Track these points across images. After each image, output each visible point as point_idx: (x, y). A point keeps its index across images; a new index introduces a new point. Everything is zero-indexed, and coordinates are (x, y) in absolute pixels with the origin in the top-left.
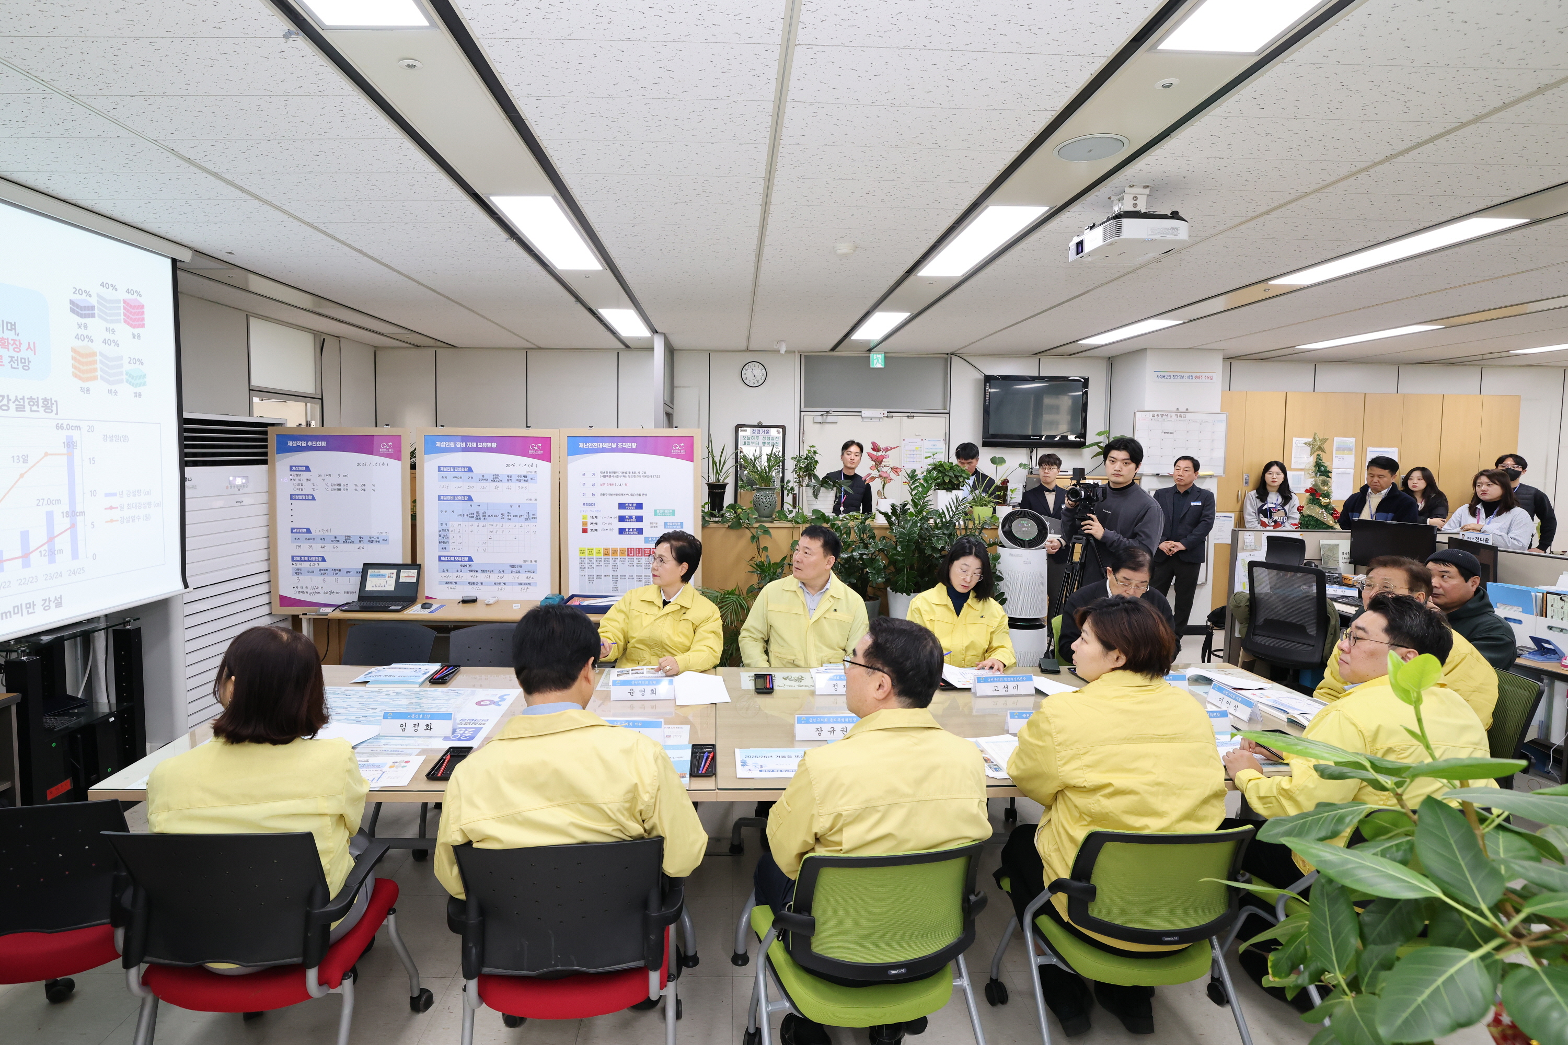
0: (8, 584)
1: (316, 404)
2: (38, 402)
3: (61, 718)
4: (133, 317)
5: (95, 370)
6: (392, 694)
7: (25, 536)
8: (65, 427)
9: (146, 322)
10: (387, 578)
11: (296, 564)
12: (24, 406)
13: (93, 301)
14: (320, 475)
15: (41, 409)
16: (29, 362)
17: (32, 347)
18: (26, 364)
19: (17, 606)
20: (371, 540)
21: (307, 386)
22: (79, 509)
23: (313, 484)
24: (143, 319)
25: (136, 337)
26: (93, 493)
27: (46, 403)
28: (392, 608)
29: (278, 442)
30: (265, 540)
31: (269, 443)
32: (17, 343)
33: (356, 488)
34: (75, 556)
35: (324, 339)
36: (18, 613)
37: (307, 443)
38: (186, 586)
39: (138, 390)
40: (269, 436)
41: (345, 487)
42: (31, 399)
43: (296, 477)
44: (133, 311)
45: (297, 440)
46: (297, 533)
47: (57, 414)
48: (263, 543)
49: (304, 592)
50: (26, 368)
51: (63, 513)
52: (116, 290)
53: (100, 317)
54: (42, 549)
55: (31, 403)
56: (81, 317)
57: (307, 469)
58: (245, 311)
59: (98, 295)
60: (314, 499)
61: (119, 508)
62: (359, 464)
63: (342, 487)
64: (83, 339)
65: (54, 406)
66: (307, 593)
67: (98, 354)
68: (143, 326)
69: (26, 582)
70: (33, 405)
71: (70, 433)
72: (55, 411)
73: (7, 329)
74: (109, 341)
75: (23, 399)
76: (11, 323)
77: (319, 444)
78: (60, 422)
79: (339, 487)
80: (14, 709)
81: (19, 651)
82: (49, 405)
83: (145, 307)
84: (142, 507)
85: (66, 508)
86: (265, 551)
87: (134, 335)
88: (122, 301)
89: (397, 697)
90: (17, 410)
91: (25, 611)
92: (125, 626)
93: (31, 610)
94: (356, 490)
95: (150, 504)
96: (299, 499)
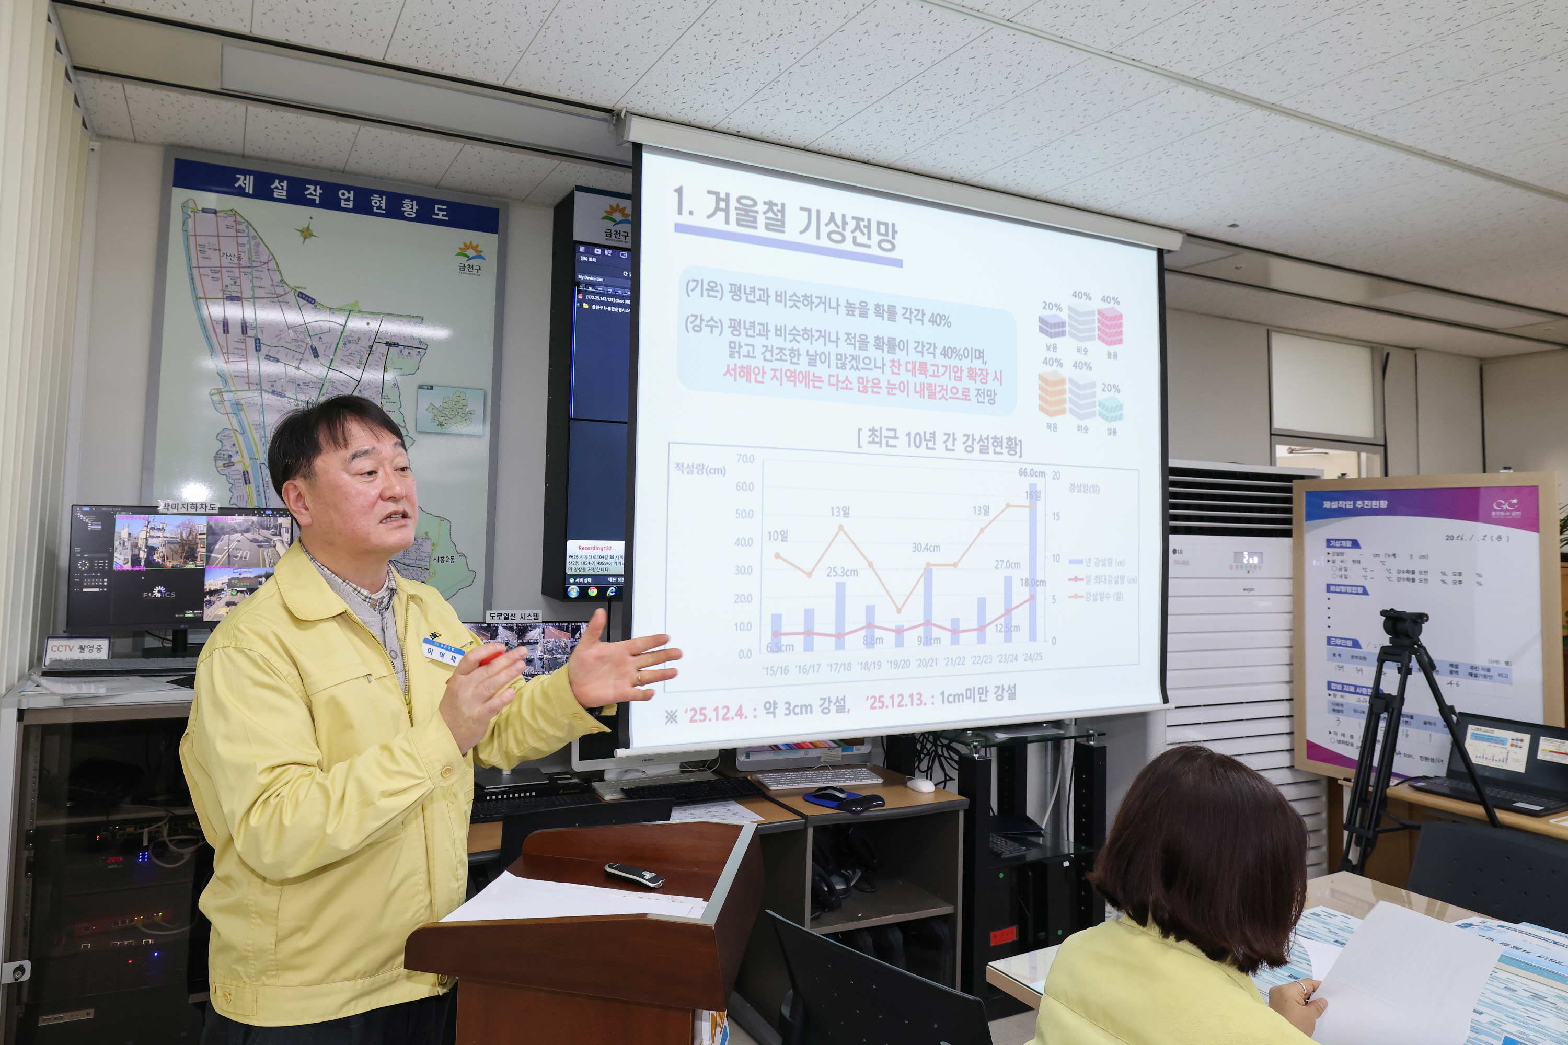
0: (962, 660)
1: (1374, 453)
2: (1002, 442)
3: (1012, 842)
4: (1109, 331)
5: (1063, 401)
6: (1520, 992)
7: (982, 603)
8: (1029, 474)
9: (1125, 337)
10: (1508, 746)
11: (1335, 696)
12: (988, 447)
13: (1064, 316)
14: (1378, 555)
15: (1005, 451)
16: (995, 394)
17: (998, 378)
18: (991, 397)
19: (970, 689)
20: (1474, 671)
21: (1363, 428)
22: (1040, 577)
23: (1365, 569)
24: (1121, 333)
25: (1112, 357)
26: (1056, 558)
27: (1010, 443)
28: (1520, 804)
29: (1308, 504)
30: (1287, 651)
31: (1294, 506)
32: (984, 373)
33: (1444, 578)
34: (1033, 637)
35: (1388, 354)
36: (970, 698)
37: (1354, 504)
38: (1166, 700)
39: (1112, 425)
40: (1294, 495)
41: (1423, 577)
42: (995, 438)
43: (1336, 557)
44: (1109, 323)
45: (1338, 499)
46: (1337, 645)
47: (1021, 456)
48: (1284, 656)
49: (1347, 743)
50: (992, 402)
51: (1022, 580)
52: (1090, 299)
53: (1071, 335)
54: (998, 622)
55: (995, 444)
56: (1051, 337)
57: (1355, 544)
58: (1264, 325)
59: (1070, 308)
60: (1365, 593)
61: (1085, 580)
62: (1450, 538)
63: (1417, 576)
64: (1051, 363)
65: (1018, 447)
66: (1352, 745)
67: (1067, 381)
68: (1120, 342)
69: (980, 661)
70: (997, 446)
71: (1034, 480)
72: (1018, 454)
73: (976, 358)
74: (1081, 364)
75: (987, 439)
76: (979, 350)
77: (1375, 504)
78: (1024, 467)
79: (1411, 576)
80: (961, 815)
81: (972, 746)
82: (1013, 446)
83: (1124, 317)
84: (1113, 581)
85: (1026, 575)
86: (1286, 669)
87: (1109, 354)
88: (1096, 313)
89: (1534, 1002)
90: (981, 452)
91: (977, 697)
92: (1088, 741)
93: (983, 697)
94: (1444, 582)
95: (1123, 578)
96: (1340, 592)
